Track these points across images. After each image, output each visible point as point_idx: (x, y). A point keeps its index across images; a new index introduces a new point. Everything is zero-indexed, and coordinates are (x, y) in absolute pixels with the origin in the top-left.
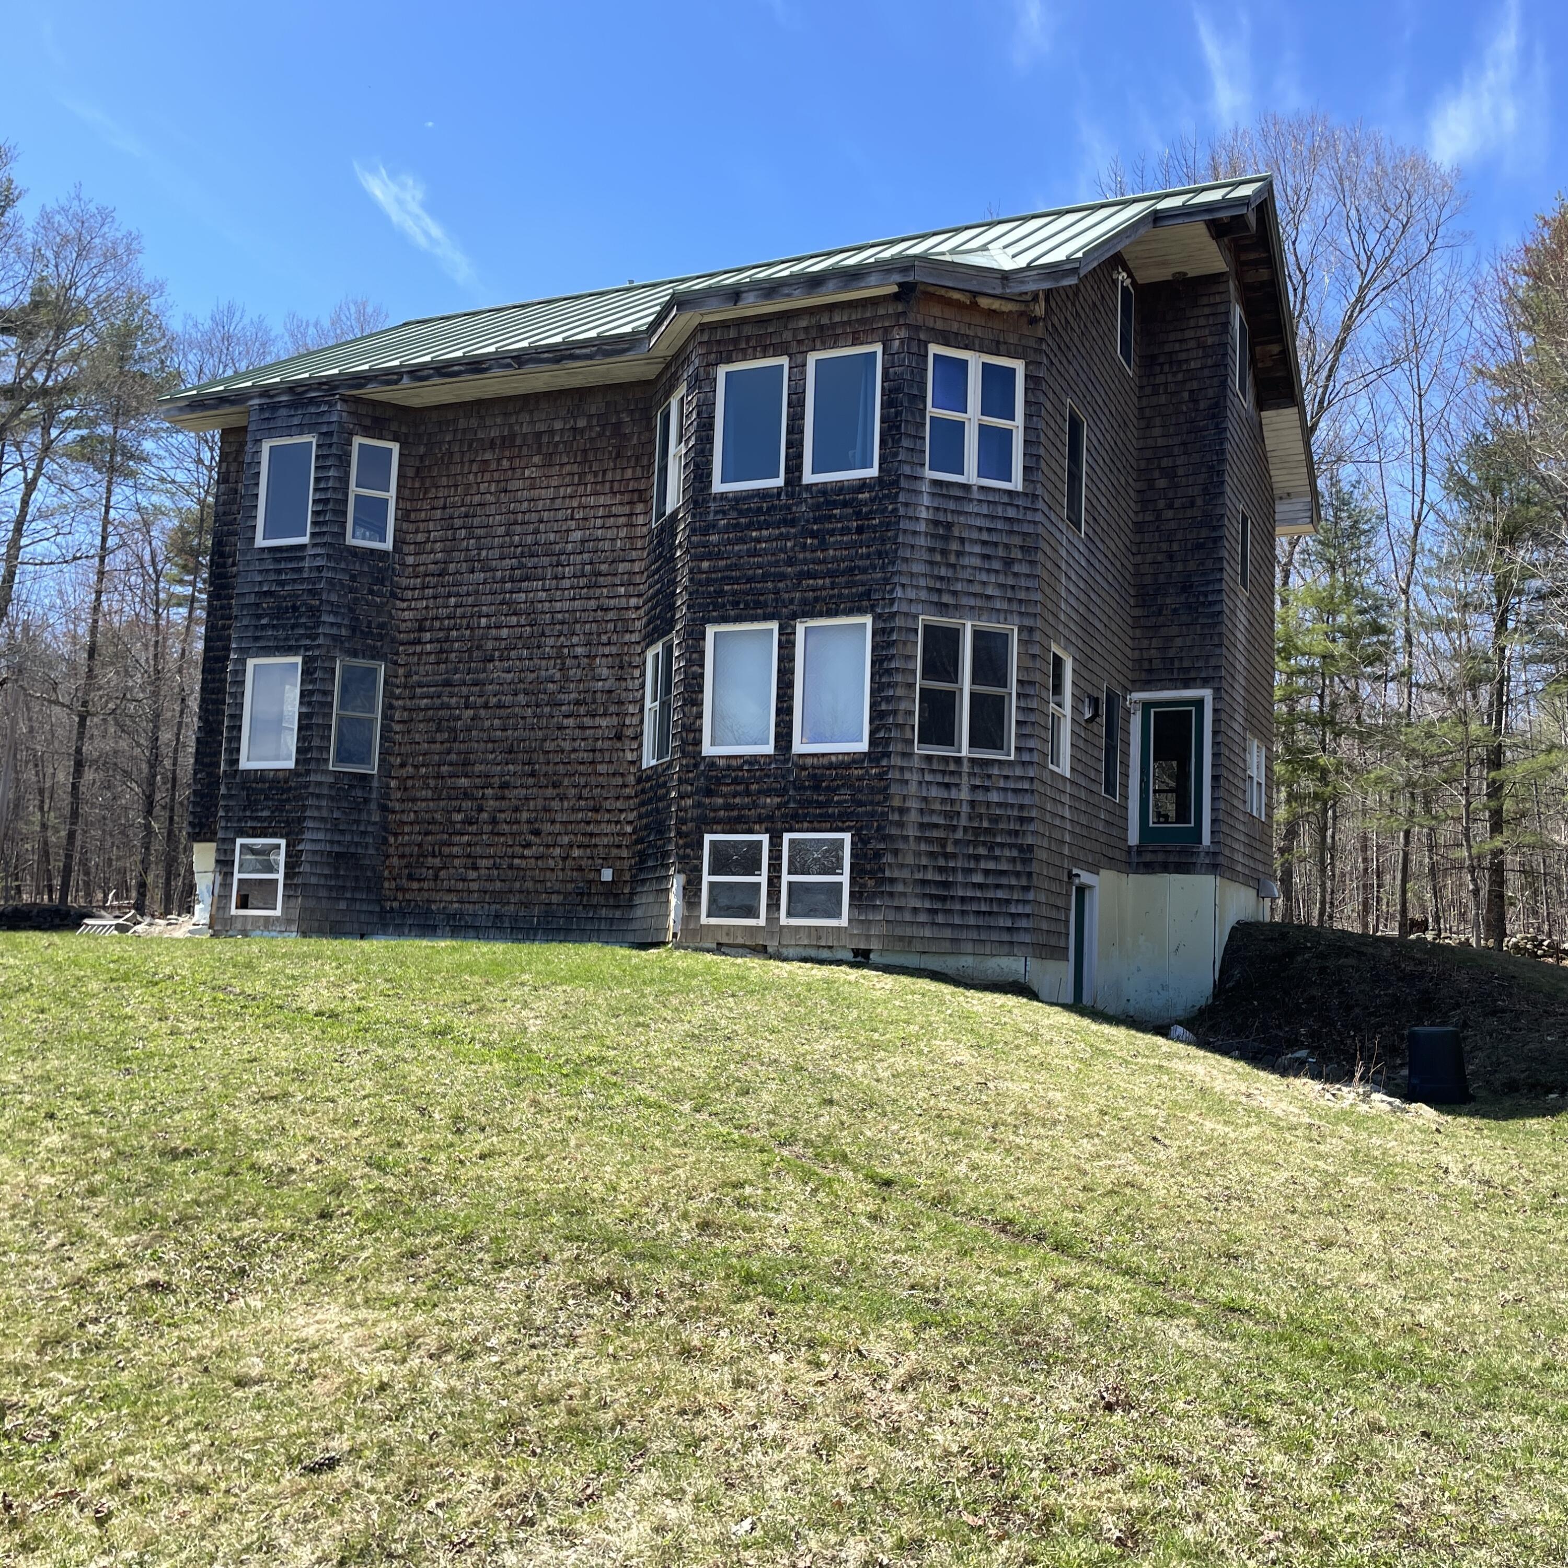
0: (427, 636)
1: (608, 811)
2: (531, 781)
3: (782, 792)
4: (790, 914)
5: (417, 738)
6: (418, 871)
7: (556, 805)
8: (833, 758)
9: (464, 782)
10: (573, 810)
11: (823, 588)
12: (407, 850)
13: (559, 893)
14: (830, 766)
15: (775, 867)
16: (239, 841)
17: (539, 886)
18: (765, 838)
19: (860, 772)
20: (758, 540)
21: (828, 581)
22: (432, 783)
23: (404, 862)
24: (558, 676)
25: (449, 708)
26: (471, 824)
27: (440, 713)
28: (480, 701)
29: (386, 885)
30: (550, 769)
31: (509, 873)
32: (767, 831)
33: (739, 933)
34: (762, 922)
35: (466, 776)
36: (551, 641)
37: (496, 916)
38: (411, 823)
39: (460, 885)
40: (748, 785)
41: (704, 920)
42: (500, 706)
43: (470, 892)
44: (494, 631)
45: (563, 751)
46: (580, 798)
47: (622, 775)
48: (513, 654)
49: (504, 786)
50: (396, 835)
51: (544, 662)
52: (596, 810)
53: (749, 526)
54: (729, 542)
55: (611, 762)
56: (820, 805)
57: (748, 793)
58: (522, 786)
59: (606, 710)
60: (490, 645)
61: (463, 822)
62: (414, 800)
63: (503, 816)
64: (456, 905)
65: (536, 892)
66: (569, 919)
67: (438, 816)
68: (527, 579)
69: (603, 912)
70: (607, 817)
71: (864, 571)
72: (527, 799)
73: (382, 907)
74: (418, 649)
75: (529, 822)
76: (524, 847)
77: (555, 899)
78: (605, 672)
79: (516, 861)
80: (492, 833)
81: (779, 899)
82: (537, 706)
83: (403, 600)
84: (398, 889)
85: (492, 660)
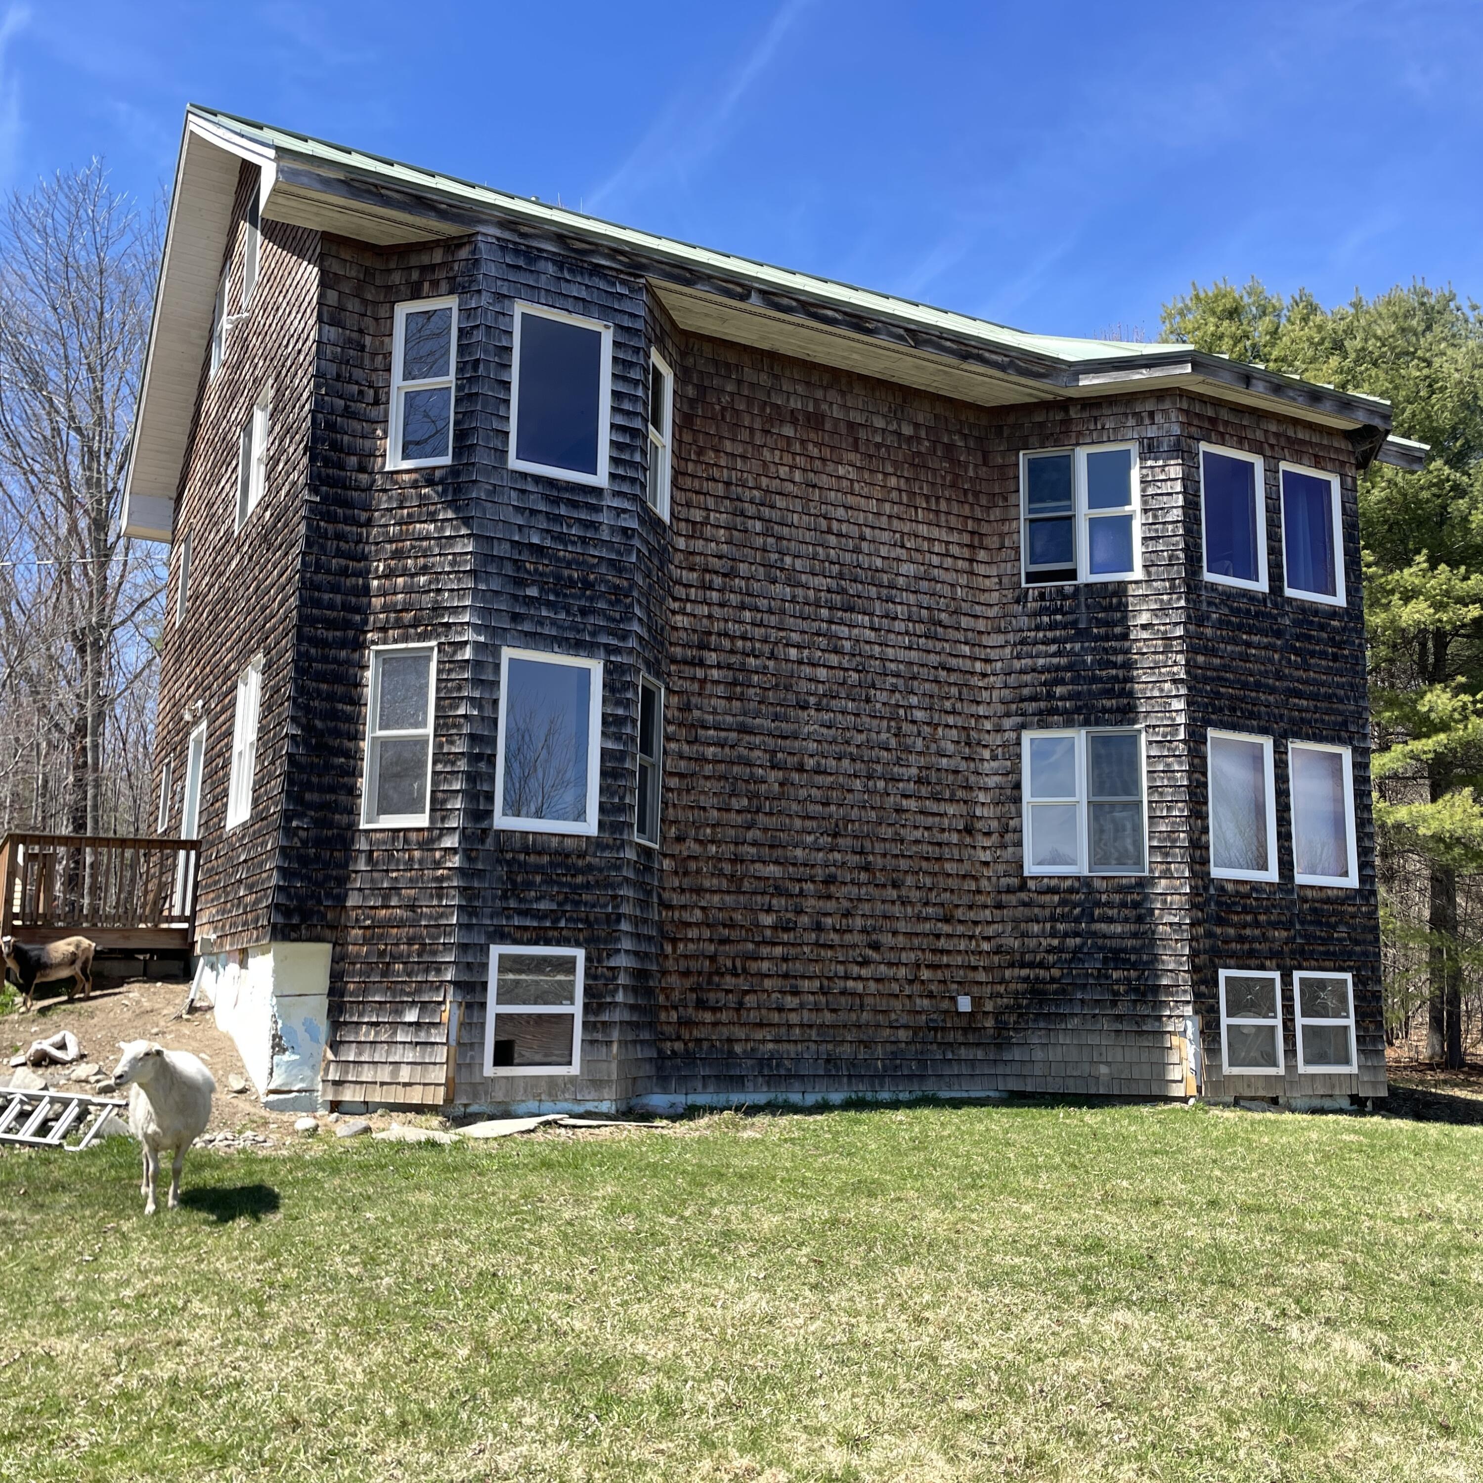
0: (712, 657)
1: (960, 922)
2: (864, 876)
3: (1287, 926)
4: (1307, 1062)
5: (703, 801)
6: (712, 996)
7: (897, 910)
8: (1329, 892)
9: (773, 870)
10: (919, 918)
11: (1307, 710)
12: (694, 965)
13: (906, 1027)
14: (1328, 901)
15: (1288, 1009)
16: (496, 951)
17: (880, 1017)
18: (1276, 975)
19: (1351, 909)
20: (1248, 644)
21: (1311, 703)
22: (727, 868)
23: (689, 982)
24: (893, 743)
25: (749, 764)
26: (786, 930)
27: (736, 769)
28: (792, 761)
29: (663, 1016)
30: (890, 862)
31: (843, 1000)
32: (1278, 968)
33: (1261, 1084)
34: (1281, 1071)
35: (777, 862)
36: (882, 696)
37: (828, 1061)
38: (697, 925)
39: (775, 1017)
40: (1256, 914)
41: (1227, 1070)
42: (818, 772)
43: (790, 1026)
44: (807, 670)
45: (902, 841)
46: (926, 904)
47: (975, 878)
48: (834, 703)
49: (830, 880)
50: (674, 941)
51: (875, 722)
52: (947, 920)
53: (1240, 627)
54: (1223, 640)
55: (961, 861)
56: (1324, 941)
57: (1257, 924)
58: (852, 882)
59: (953, 794)
60: (804, 686)
61: (774, 928)
62: (699, 891)
63: (829, 921)
64: (770, 1046)
65: (878, 1026)
66: (922, 1063)
67: (738, 917)
68: (851, 609)
69: (963, 1053)
70: (960, 929)
71: (1341, 701)
72: (860, 900)
73: (660, 1051)
74: (700, 673)
75: (864, 931)
76: (861, 964)
77: (902, 1035)
78: (950, 748)
79: (850, 984)
80: (817, 944)
81: (1294, 1044)
82: (869, 777)
83: (675, 599)
84: (681, 1023)
85: (805, 707)
